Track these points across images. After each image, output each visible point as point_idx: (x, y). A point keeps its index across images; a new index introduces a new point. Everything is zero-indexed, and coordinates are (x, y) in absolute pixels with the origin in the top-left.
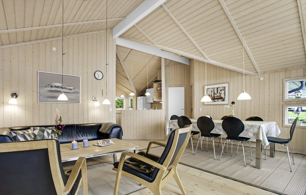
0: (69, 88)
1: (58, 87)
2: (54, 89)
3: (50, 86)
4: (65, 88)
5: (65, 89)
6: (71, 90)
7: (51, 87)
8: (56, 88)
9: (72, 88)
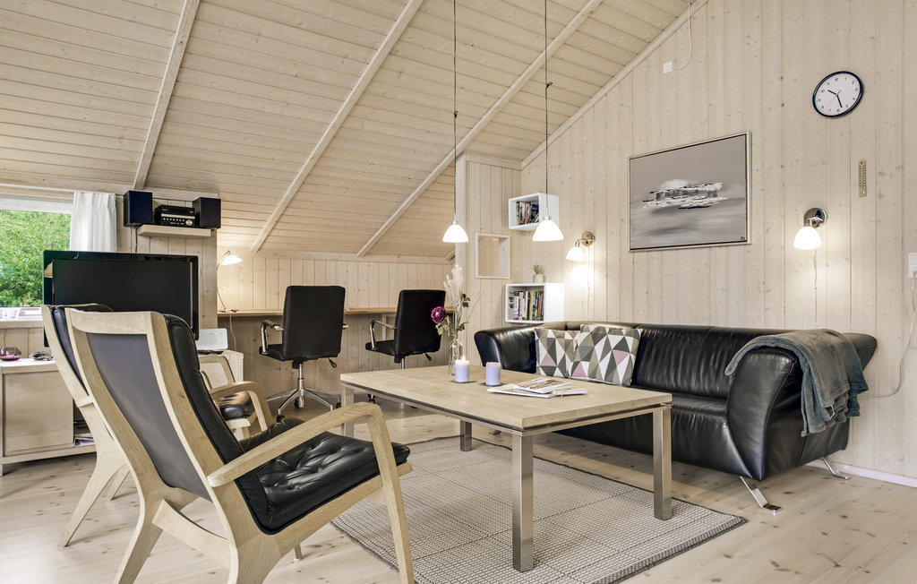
0: (709, 188)
1: (673, 194)
2: (663, 204)
3: (654, 195)
4: (697, 192)
5: (697, 197)
6: (714, 194)
7: (658, 197)
8: (669, 200)
9: (718, 186)
